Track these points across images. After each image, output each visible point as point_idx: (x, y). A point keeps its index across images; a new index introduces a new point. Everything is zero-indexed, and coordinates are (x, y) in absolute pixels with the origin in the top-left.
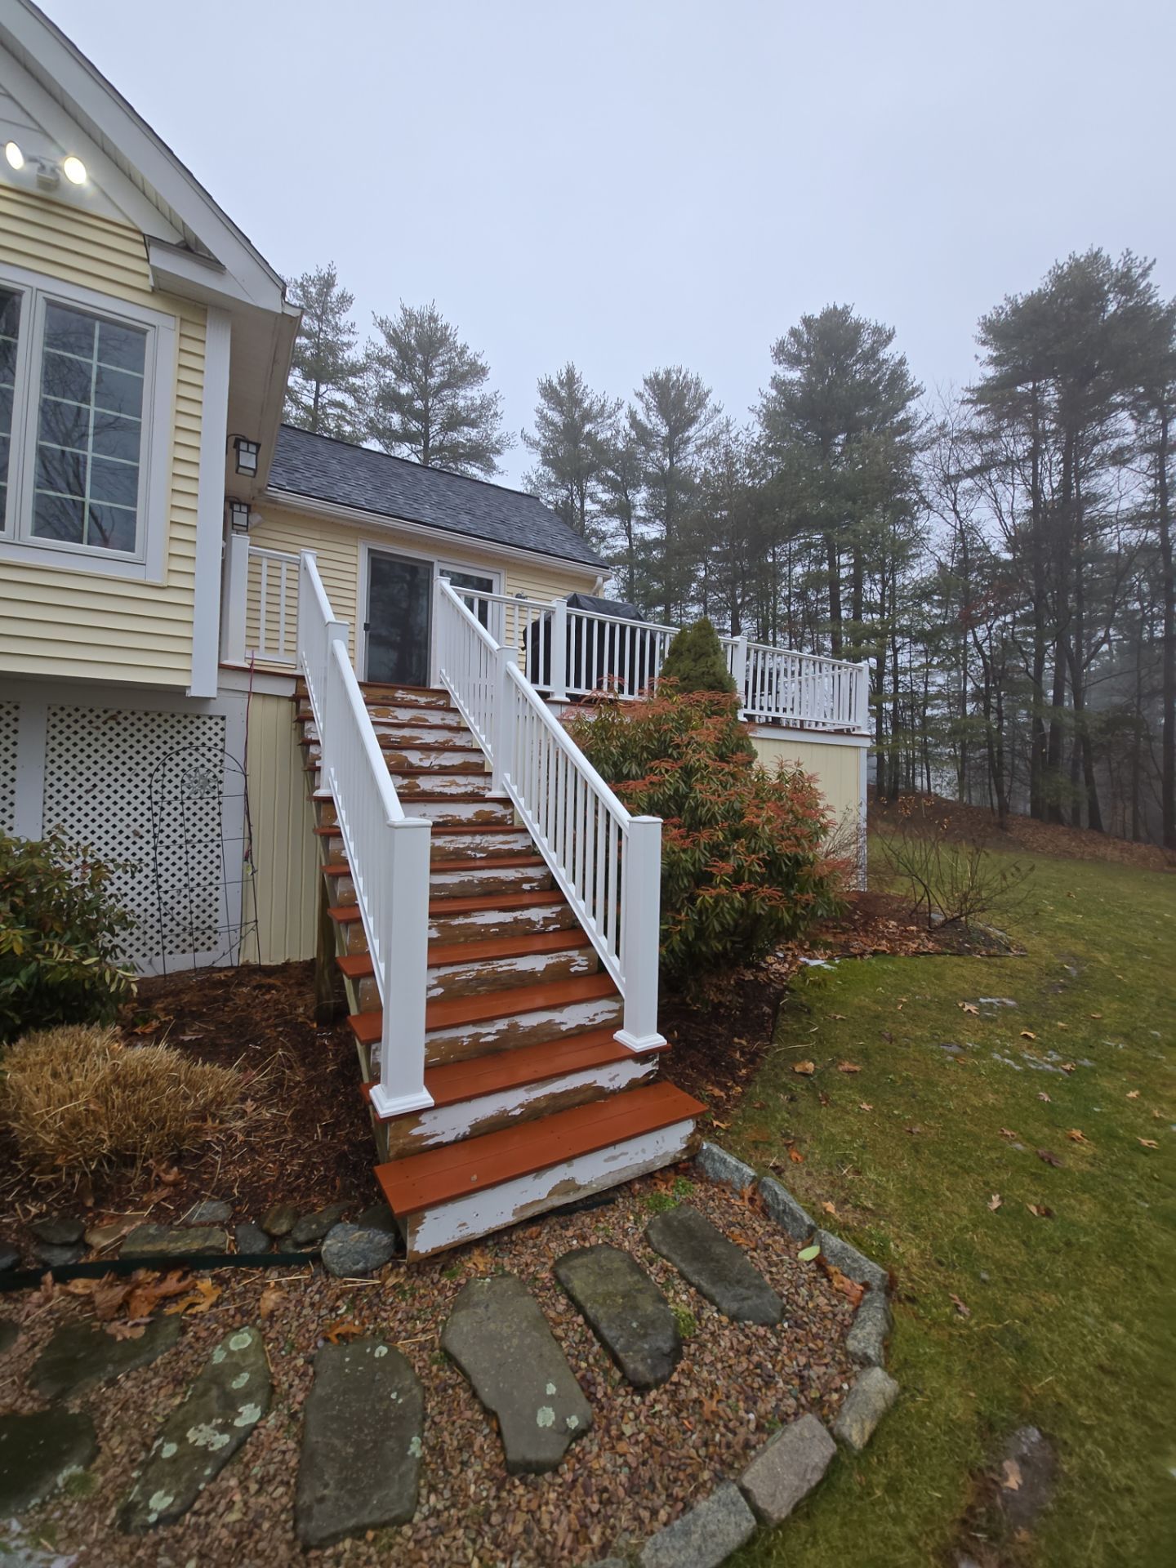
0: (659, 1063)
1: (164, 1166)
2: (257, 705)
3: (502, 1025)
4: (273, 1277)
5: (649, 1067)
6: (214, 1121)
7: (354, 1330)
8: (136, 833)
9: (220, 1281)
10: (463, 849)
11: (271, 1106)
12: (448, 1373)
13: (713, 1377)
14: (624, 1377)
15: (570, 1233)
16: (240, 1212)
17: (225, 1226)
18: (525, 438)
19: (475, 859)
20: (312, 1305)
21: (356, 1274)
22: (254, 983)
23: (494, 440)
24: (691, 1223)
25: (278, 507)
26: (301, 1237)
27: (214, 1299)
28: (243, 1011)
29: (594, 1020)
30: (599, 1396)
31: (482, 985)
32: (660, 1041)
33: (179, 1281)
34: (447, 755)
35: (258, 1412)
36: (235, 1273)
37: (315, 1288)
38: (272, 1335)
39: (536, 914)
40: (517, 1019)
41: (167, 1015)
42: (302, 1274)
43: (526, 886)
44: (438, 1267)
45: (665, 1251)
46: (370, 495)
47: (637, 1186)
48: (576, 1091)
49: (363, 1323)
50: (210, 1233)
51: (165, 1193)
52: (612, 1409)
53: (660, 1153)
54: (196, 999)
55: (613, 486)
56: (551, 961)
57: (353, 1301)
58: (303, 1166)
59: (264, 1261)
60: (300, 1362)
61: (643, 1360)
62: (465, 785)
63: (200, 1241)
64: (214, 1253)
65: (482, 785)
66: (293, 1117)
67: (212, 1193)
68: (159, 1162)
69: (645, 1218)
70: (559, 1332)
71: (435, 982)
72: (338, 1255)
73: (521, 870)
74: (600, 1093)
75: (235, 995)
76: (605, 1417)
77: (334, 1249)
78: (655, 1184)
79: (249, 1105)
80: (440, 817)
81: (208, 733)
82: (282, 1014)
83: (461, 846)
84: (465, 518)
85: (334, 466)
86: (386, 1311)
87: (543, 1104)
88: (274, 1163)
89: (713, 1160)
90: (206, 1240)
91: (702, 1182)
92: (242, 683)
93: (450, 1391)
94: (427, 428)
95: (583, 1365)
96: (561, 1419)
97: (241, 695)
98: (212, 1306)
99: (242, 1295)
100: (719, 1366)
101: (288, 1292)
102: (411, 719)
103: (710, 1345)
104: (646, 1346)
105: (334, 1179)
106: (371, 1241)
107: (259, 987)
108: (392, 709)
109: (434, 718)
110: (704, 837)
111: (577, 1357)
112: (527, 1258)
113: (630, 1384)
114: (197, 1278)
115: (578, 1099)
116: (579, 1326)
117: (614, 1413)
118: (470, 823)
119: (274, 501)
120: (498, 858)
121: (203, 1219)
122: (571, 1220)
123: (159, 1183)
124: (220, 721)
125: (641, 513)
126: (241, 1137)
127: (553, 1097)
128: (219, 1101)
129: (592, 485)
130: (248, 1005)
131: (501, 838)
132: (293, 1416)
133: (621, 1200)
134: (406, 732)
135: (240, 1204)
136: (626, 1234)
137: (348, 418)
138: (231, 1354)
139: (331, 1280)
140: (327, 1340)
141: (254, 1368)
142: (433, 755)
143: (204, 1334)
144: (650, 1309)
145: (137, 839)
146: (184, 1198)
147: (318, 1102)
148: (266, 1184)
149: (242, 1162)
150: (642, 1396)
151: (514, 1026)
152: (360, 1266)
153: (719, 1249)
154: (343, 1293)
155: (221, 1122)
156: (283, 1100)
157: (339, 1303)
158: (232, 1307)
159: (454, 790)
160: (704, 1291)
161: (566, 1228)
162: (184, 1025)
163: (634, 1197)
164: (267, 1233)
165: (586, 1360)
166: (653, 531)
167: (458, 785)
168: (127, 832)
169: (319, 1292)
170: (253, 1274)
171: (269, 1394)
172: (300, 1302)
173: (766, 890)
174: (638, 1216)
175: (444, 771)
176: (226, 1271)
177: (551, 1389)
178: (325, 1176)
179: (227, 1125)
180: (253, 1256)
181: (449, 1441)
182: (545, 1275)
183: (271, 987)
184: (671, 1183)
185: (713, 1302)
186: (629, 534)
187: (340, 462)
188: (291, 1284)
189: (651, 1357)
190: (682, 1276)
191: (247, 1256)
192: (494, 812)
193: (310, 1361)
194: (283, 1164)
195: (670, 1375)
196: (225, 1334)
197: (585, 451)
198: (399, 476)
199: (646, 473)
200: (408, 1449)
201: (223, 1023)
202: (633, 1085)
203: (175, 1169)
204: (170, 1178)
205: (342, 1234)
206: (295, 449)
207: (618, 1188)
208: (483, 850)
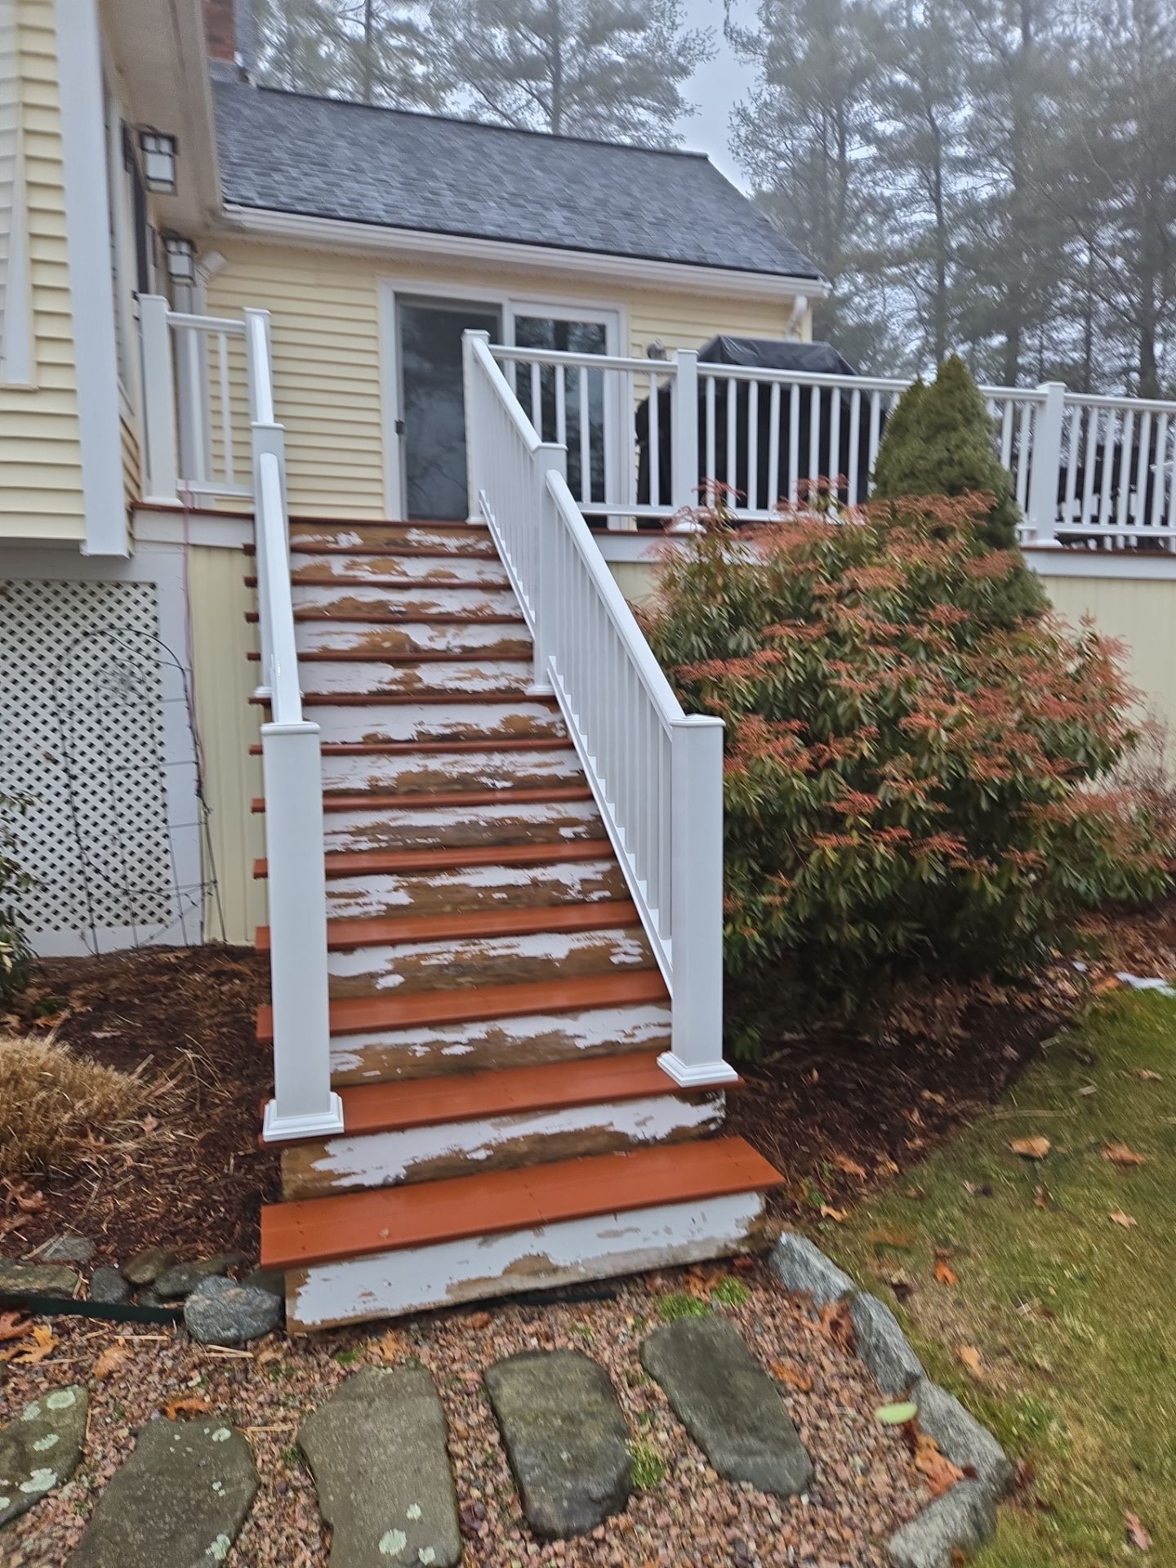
0: (728, 1107)
1: (22, 1188)
2: (199, 561)
3: (478, 1031)
4: (126, 1333)
5: (707, 1111)
6: (97, 1139)
7: (201, 1407)
8: (48, 757)
9: (63, 1331)
10: (474, 775)
11: (178, 1126)
12: (297, 1473)
13: (658, 1543)
14: (524, 1517)
15: (531, 1329)
16: (103, 1253)
17: (80, 1267)
18: (731, 33)
19: (494, 789)
20: (162, 1372)
21: (225, 1343)
22: (213, 969)
23: (673, 49)
24: (717, 1342)
25: (247, 238)
26: (164, 1288)
27: (48, 1350)
28: (187, 1004)
29: (633, 1035)
30: (481, 1534)
31: (464, 975)
32: (726, 1072)
33: (14, 1324)
34: (474, 629)
35: (53, 1480)
36: (81, 1323)
37: (170, 1353)
38: (102, 1399)
39: (569, 875)
40: (502, 1025)
41: (85, 1004)
42: (162, 1334)
43: (566, 832)
44: (333, 1347)
45: (658, 1370)
46: (397, 196)
47: (659, 1281)
48: (578, 1135)
49: (214, 1401)
50: (60, 1272)
51: (19, 1221)
52: (494, 1551)
53: (699, 1237)
54: (127, 986)
55: (905, 103)
56: (577, 945)
57: (210, 1375)
58: (197, 1204)
59: (118, 1314)
60: (125, 1432)
61: (557, 1501)
62: (496, 677)
63: (45, 1281)
64: (59, 1296)
65: (523, 676)
66: (203, 1143)
67: (77, 1227)
68: (16, 1183)
69: (651, 1325)
70: (458, 1448)
71: (390, 967)
72: (205, 1315)
73: (557, 806)
74: (621, 1142)
75: (183, 982)
76: (480, 1560)
77: (200, 1308)
78: (688, 1283)
79: (150, 1122)
80: (446, 726)
81: (132, 608)
82: (236, 1009)
83: (471, 770)
84: (557, 217)
85: (343, 150)
86: (247, 1390)
87: (524, 1148)
88: (162, 1196)
89: (793, 1260)
90: (52, 1280)
91: (766, 1290)
92: (172, 529)
93: (291, 1494)
94: (555, 48)
95: (476, 1493)
96: (413, 1549)
97: (174, 549)
98: (45, 1357)
99: (82, 1350)
100: (674, 1531)
101: (136, 1354)
102: (430, 575)
103: (673, 1503)
104: (569, 1485)
105: (234, 1224)
106: (249, 1304)
107: (218, 974)
108: (396, 559)
109: (467, 571)
110: (836, 751)
111: (469, 1483)
112: (457, 1353)
113: (530, 1527)
114: (36, 1323)
115: (581, 1147)
116: (491, 1445)
117: (493, 1558)
118: (496, 735)
119: (240, 229)
120: (527, 789)
121: (57, 1256)
122: (540, 1314)
123: (16, 1209)
124: (149, 590)
125: (960, 151)
126: (129, 1161)
127: (541, 1139)
128: (106, 1114)
129: (862, 109)
130: (196, 997)
131: (534, 757)
132: (93, 1491)
133: (626, 1296)
134: (415, 596)
135: (107, 1243)
136: (613, 1340)
137: (421, 51)
138: (45, 1411)
139: (193, 1345)
140: (163, 1412)
141: (67, 1431)
142: (451, 630)
143: (25, 1387)
144: (596, 1439)
145: (51, 766)
146: (40, 1228)
147: (241, 1126)
148: (144, 1222)
149: (124, 1192)
150: (541, 1546)
151: (498, 1036)
152: (232, 1333)
153: (743, 1381)
154: (203, 1363)
155: (108, 1141)
156: (196, 1120)
157: (192, 1374)
158: (67, 1361)
159: (477, 685)
160: (695, 1433)
161: (527, 1322)
162: (103, 1018)
163: (648, 1295)
164: (126, 1279)
165: (482, 1490)
166: (983, 185)
167: (483, 677)
168: (37, 755)
169: (174, 1358)
170: (102, 1328)
171: (74, 1462)
172: (148, 1366)
173: (942, 841)
174: (641, 1322)
175: (469, 655)
176: (70, 1320)
177: (414, 1512)
178: (225, 1219)
179: (117, 1145)
180: (106, 1305)
181: (267, 1549)
182: (471, 1376)
183: (236, 974)
184: (713, 1283)
185: (702, 1450)
186: (936, 200)
187: (354, 143)
188: (142, 1344)
189: (570, 1500)
190: (672, 1407)
191: (97, 1304)
192: (533, 718)
193: (134, 1434)
194: (174, 1199)
195: (594, 1526)
196: (48, 1390)
197: (848, 41)
198: (451, 153)
199: (971, 66)
200: (209, 1546)
201: (155, 1018)
202: (679, 1138)
203: (40, 1194)
204: (27, 1203)
205: (213, 1289)
206: (281, 129)
207: (628, 1279)
208: (506, 776)
